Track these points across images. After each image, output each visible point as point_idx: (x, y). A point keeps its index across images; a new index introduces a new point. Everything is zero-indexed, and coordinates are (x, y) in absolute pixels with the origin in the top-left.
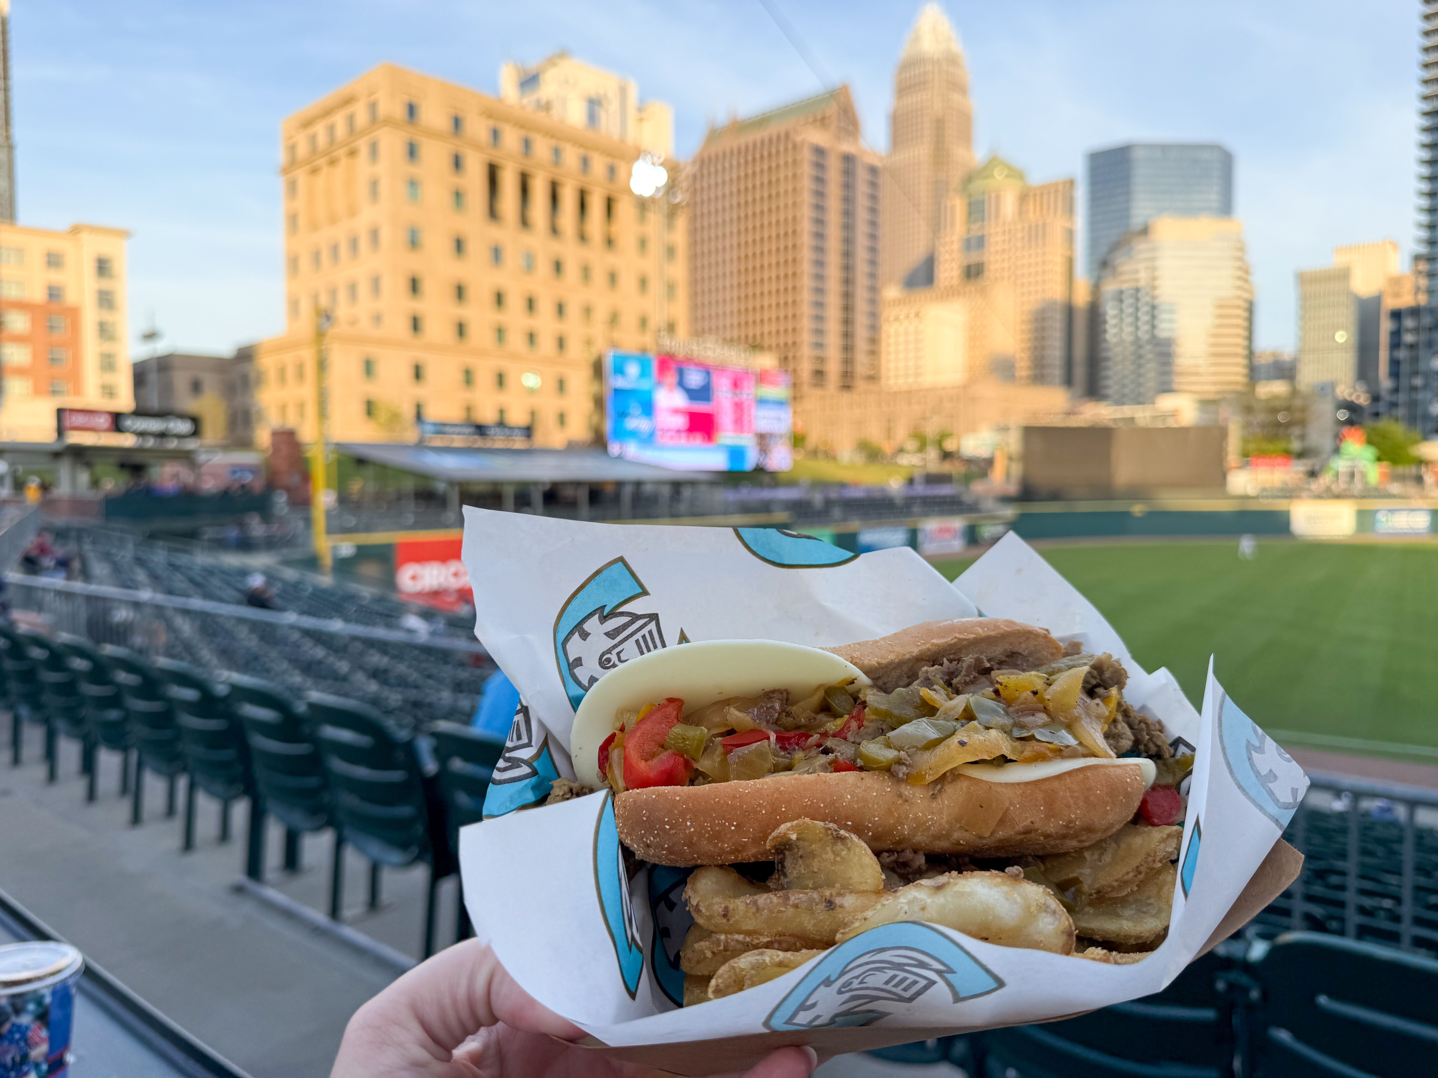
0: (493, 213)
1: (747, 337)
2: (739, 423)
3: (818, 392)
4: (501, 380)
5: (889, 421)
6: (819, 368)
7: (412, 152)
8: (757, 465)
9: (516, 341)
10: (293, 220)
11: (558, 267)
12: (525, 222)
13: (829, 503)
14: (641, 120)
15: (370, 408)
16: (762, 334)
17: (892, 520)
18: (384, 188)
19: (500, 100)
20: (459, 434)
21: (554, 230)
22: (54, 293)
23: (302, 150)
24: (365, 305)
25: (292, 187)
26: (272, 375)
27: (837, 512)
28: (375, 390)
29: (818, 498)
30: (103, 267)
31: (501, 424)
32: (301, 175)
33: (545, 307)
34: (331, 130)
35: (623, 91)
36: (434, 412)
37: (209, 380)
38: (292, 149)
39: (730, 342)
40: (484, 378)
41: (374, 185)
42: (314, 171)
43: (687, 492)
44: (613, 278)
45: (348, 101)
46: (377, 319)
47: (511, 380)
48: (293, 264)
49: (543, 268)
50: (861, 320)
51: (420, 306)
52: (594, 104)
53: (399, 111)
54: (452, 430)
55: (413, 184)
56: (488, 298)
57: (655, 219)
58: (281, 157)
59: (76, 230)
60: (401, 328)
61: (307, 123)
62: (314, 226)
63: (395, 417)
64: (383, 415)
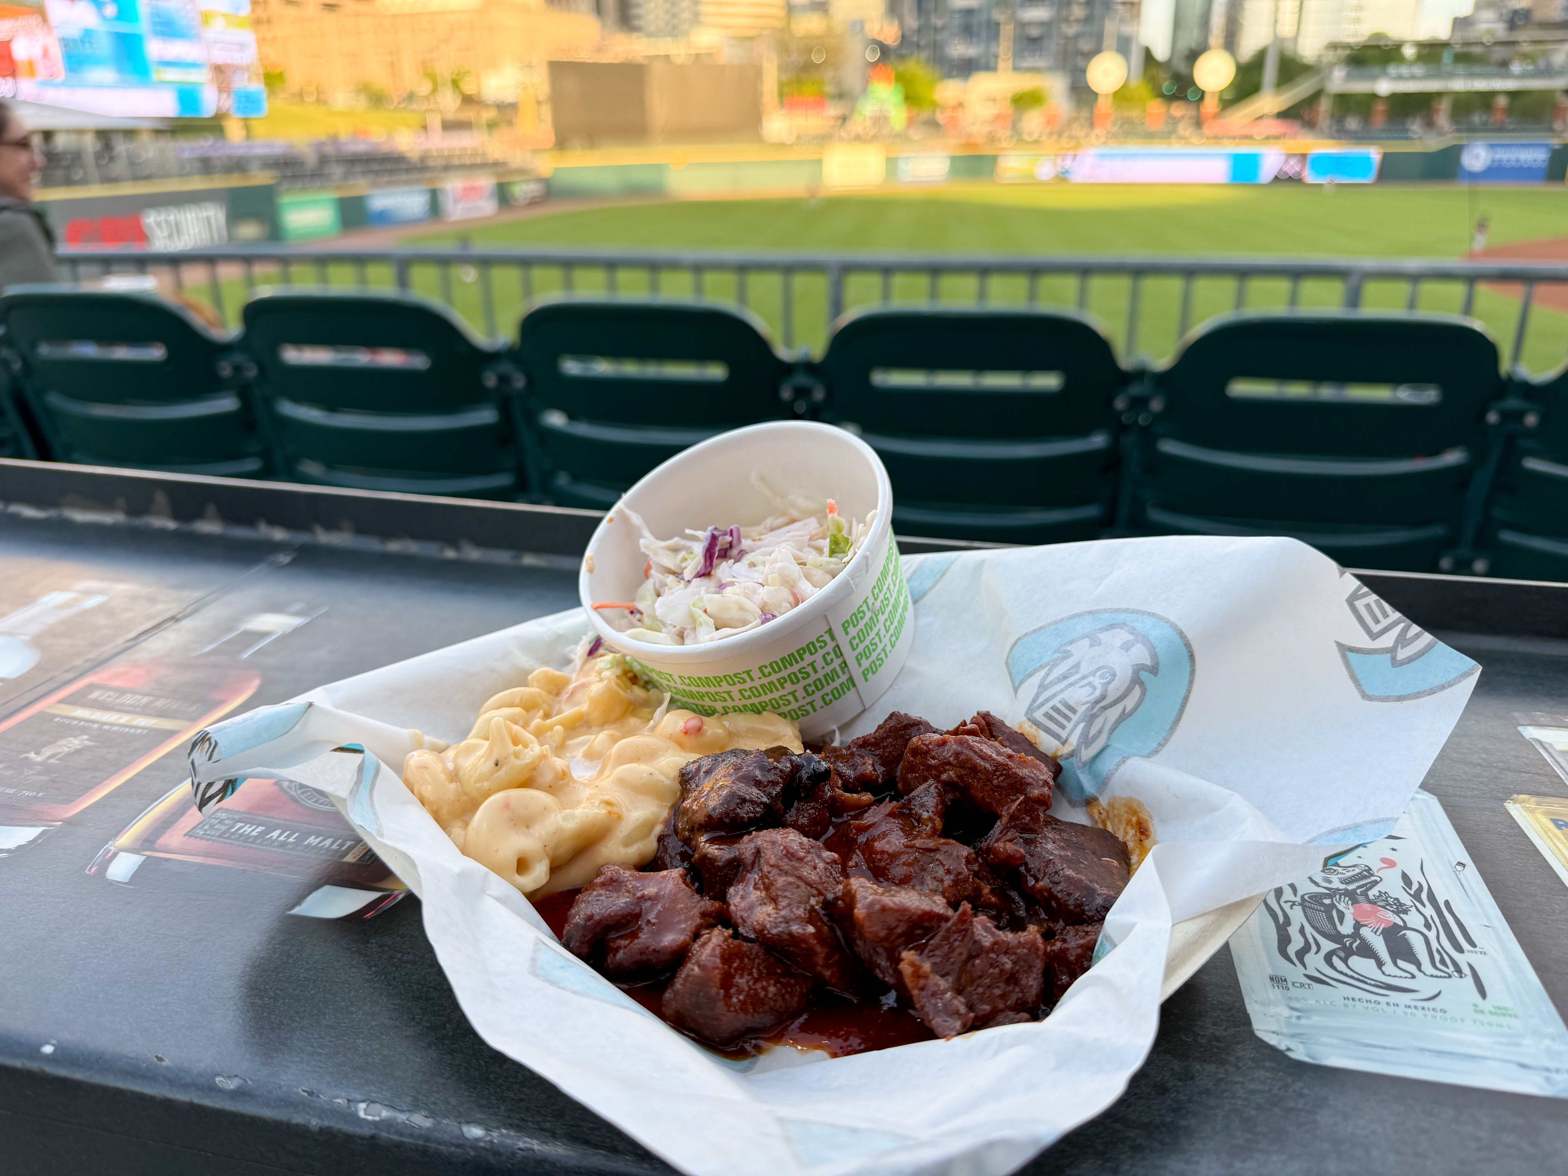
3: (291, 12)
5: (392, 54)
8: (216, 110)
27: (336, 172)
43: (121, 147)
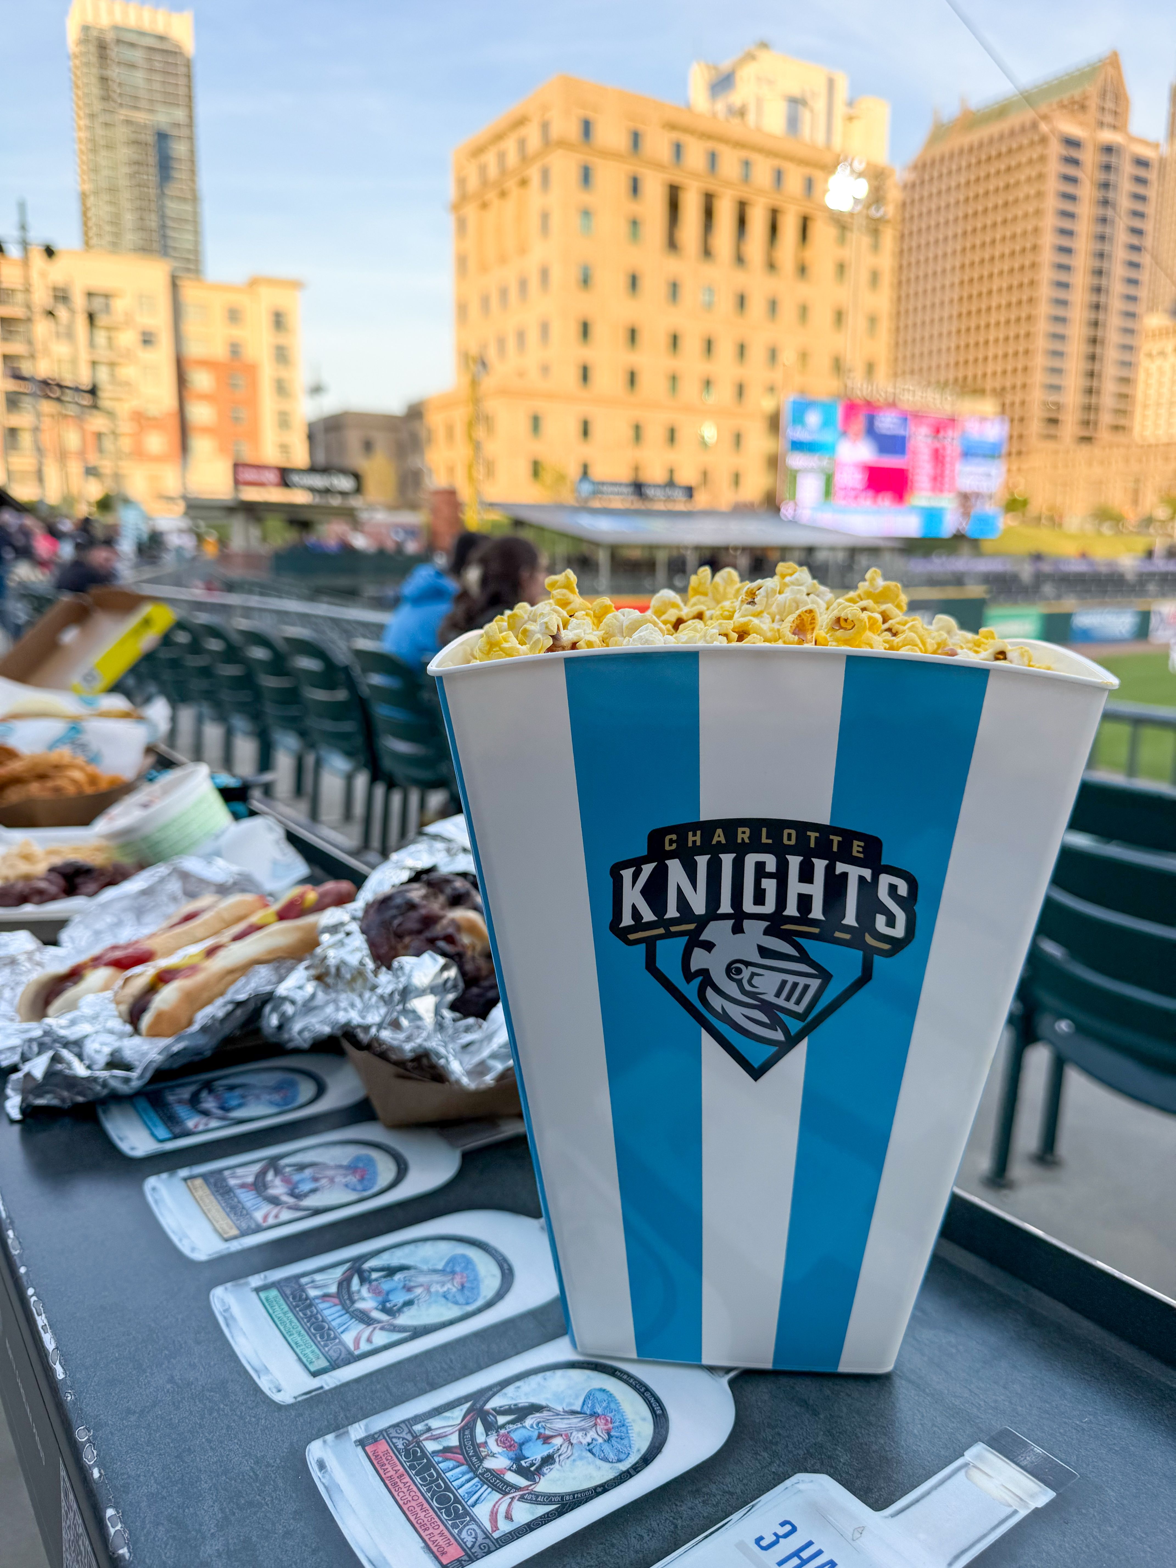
0: (672, 244)
1: (965, 378)
2: (938, 481)
3: (1050, 445)
4: (672, 436)
5: (1137, 481)
6: (1053, 415)
7: (586, 176)
8: (958, 531)
9: (690, 389)
10: (462, 262)
11: (742, 301)
12: (707, 252)
13: (1040, 579)
14: (850, 119)
15: (536, 469)
16: (985, 375)
17: (1119, 599)
18: (555, 221)
19: (689, 108)
20: (618, 494)
21: (740, 259)
22: (235, 349)
23: (473, 183)
24: (534, 354)
25: (462, 225)
26: (440, 434)
27: (1048, 589)
28: (540, 449)
29: (1026, 572)
30: (279, 321)
31: (671, 484)
32: (471, 211)
33: (725, 349)
34: (502, 157)
35: (831, 84)
36: (599, 472)
37: (381, 440)
38: (461, 182)
39: (943, 386)
40: (655, 433)
41: (545, 217)
42: (484, 206)
43: (864, 558)
44: (804, 312)
45: (521, 122)
46: (545, 369)
47: (683, 435)
48: (462, 310)
49: (725, 304)
50: (1111, 354)
51: (588, 354)
52: (796, 103)
53: (573, 131)
54: (611, 489)
55: (586, 213)
56: (663, 341)
57: (860, 240)
58: (451, 192)
59: (254, 283)
60: (570, 377)
61: (478, 151)
62: (484, 268)
63: (561, 478)
64: (547, 477)
